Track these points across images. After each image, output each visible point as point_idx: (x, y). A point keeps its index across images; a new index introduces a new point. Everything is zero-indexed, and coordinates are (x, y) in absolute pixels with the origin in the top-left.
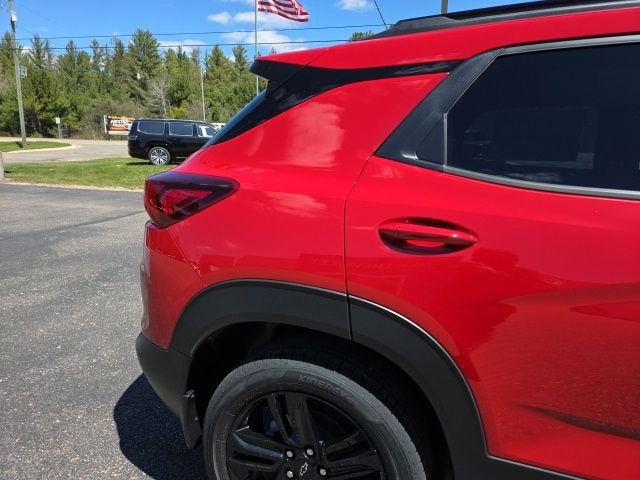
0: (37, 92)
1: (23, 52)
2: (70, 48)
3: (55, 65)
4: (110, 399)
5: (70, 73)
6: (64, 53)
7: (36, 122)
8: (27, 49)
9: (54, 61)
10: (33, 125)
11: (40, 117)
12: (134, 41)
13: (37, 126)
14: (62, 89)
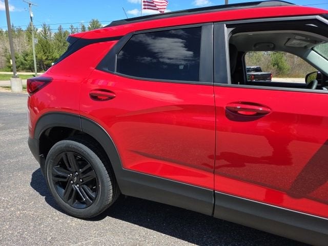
0: (44, 50)
1: (38, 31)
2: (60, 29)
3: (53, 37)
4: (33, 169)
5: (60, 41)
6: (57, 31)
7: (43, 65)
8: (40, 29)
9: (53, 35)
10: (42, 67)
11: (45, 63)
12: (91, 25)
13: (44, 67)
14: (55, 49)
